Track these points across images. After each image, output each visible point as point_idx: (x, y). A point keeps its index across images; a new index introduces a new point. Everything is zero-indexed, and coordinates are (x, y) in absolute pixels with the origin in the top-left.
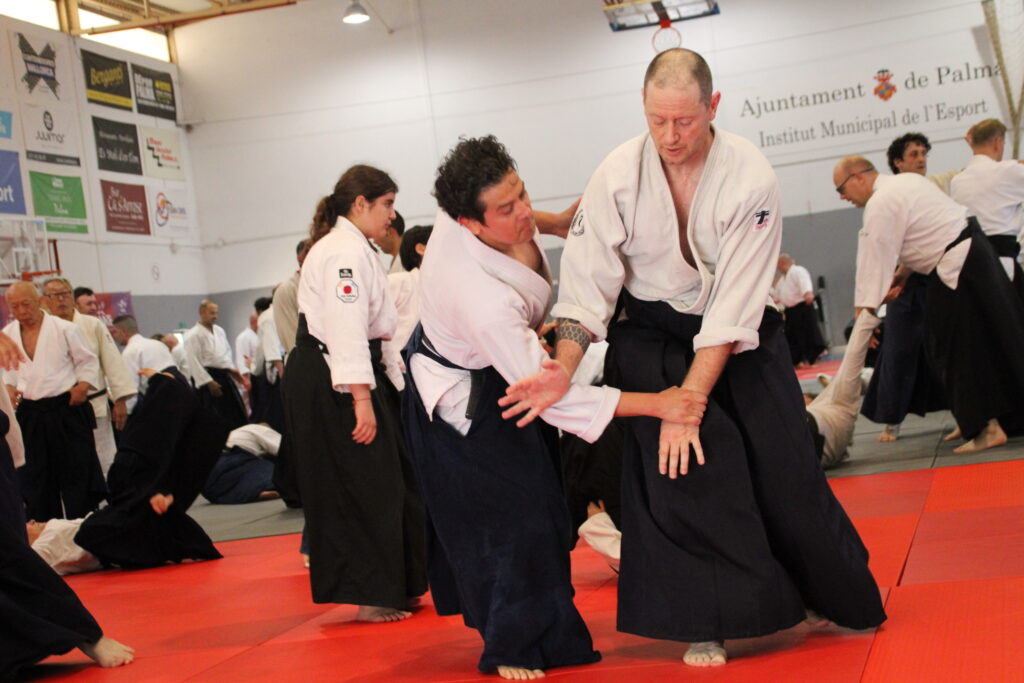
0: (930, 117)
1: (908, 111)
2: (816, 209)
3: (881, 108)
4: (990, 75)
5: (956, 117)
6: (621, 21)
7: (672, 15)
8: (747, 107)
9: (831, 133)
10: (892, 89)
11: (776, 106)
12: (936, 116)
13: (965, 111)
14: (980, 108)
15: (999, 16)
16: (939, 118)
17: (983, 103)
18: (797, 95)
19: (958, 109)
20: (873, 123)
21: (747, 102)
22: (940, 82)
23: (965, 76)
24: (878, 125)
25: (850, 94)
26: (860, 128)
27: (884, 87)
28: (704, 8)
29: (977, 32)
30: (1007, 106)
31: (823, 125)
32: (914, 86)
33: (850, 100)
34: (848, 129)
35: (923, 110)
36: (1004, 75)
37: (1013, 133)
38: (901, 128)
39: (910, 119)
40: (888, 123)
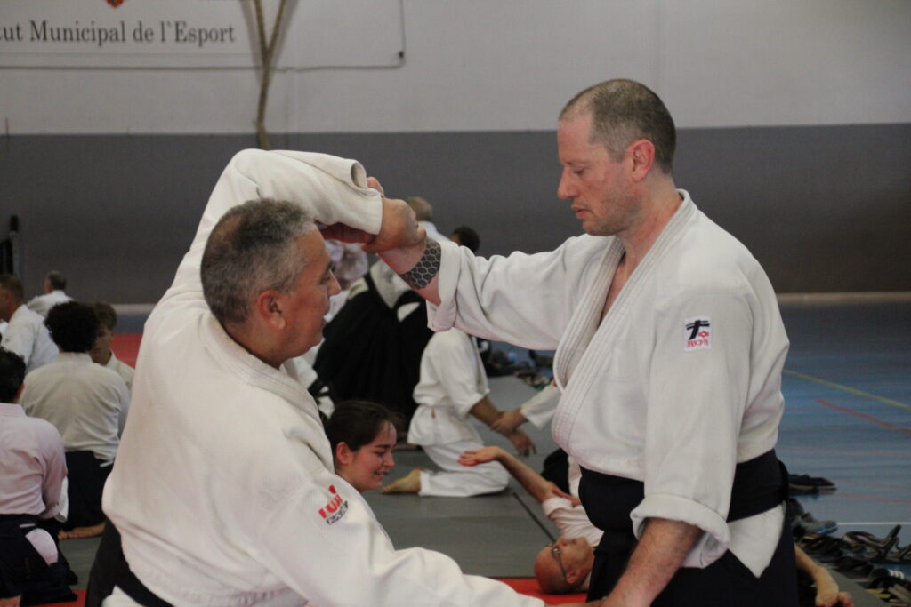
0: (166, 37)
1: (140, 24)
2: (16, 130)
3: (108, 16)
5: (197, 43)
9: (42, 36)
12: (175, 38)
13: (209, 36)
14: (226, 36)
16: (177, 39)
17: (231, 30)
19: (200, 32)
20: (97, 33)
24: (103, 36)
26: (80, 36)
30: (257, 39)
31: (33, 24)
34: (65, 35)
35: (160, 27)
36: (258, 1)
37: (261, 72)
38: (130, 46)
39: (142, 35)
40: (115, 36)
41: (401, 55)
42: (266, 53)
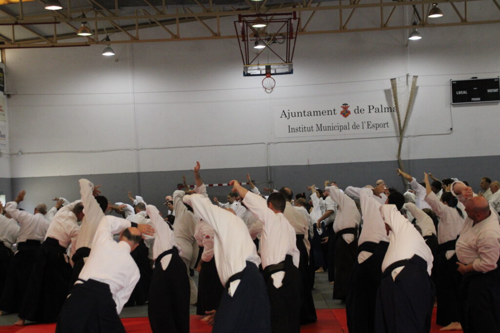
0: (364, 127)
1: (355, 123)
2: (311, 163)
3: (343, 121)
4: (391, 111)
5: (375, 128)
6: (249, 72)
7: (272, 72)
8: (283, 114)
9: (320, 129)
10: (349, 113)
11: (297, 115)
13: (379, 126)
14: (386, 125)
15: (397, 86)
16: (368, 128)
17: (387, 123)
18: (306, 111)
19: (376, 125)
20: (339, 127)
21: (284, 111)
22: (370, 112)
23: (380, 110)
24: (342, 128)
25: (330, 112)
27: (345, 112)
28: (287, 70)
29: (387, 92)
30: (398, 126)
31: (317, 125)
32: (358, 113)
33: (330, 116)
34: (329, 128)
35: (362, 124)
36: (398, 112)
37: (399, 138)
38: (352, 131)
39: (356, 127)
40: (346, 128)
41: (451, 129)
42: (401, 131)
